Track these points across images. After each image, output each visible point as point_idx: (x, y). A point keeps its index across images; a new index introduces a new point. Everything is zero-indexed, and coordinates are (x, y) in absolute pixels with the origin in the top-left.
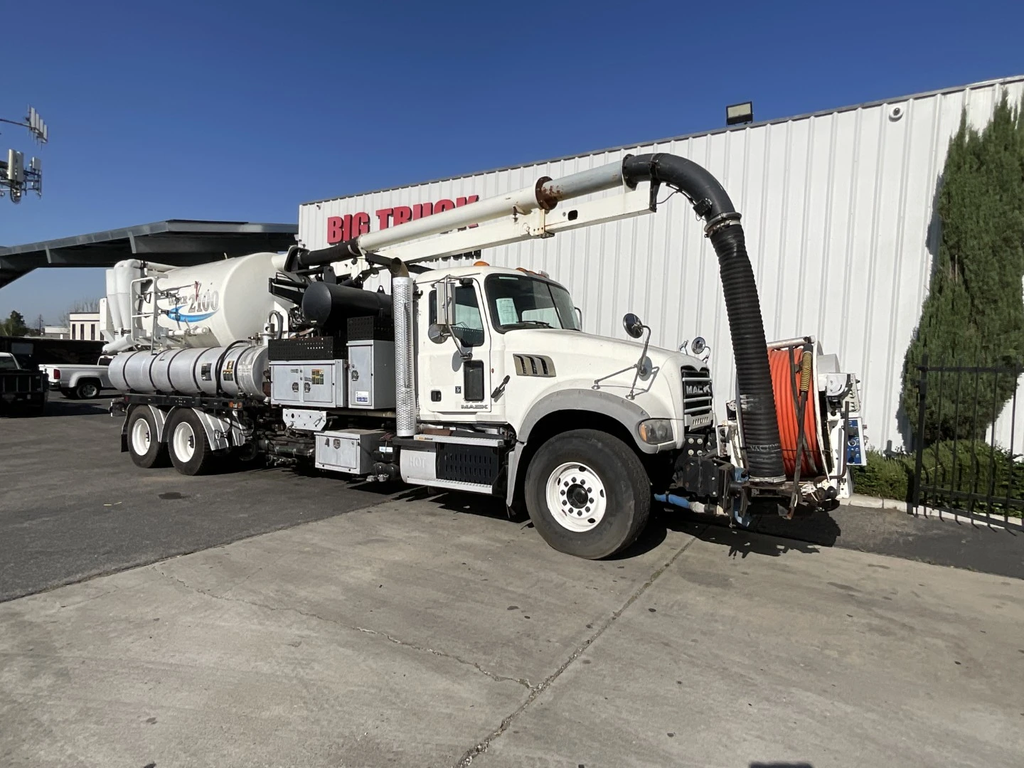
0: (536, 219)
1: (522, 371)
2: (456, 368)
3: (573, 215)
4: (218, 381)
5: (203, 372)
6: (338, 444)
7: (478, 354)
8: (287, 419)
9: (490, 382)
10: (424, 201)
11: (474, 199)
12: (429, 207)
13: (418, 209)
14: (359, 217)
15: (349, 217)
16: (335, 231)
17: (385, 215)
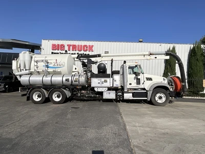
0: (148, 57)
1: (147, 80)
2: (135, 79)
3: (156, 58)
4: (72, 82)
5: (66, 80)
6: (109, 93)
7: (139, 77)
8: (96, 89)
9: (142, 82)
10: (80, 44)
11: (93, 46)
12: (81, 46)
13: (78, 45)
14: (62, 45)
15: (58, 45)
16: (55, 47)
17: (69, 46)
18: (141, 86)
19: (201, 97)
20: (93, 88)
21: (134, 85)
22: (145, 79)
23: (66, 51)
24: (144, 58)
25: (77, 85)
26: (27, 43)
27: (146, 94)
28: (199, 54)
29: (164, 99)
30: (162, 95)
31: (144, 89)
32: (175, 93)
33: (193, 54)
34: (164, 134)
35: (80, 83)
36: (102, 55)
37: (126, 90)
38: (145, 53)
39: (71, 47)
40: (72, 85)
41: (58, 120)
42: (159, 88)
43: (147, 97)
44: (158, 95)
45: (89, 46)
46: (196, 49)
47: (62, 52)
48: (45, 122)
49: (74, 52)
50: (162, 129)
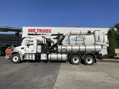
10: (44, 29)
11: (51, 30)
12: (45, 30)
13: (43, 30)
14: (34, 29)
15: (32, 29)
16: (29, 30)
17: (38, 30)
19: (115, 59)
23: (36, 33)
26: (14, 29)
28: (113, 34)
33: (109, 34)
34: (77, 81)
39: (39, 30)
41: (22, 72)
45: (49, 30)
46: (111, 31)
47: (33, 33)
48: (14, 73)
49: (40, 33)
50: (78, 78)
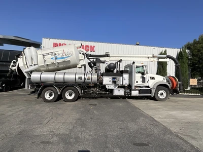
0: (152, 59)
1: (151, 79)
2: (141, 78)
3: (158, 60)
4: (85, 80)
5: (79, 78)
6: (119, 90)
7: (145, 76)
8: (107, 87)
9: (146, 80)
12: (83, 46)
15: (60, 44)
16: (56, 46)
18: (146, 84)
19: (186, 93)
20: (105, 86)
21: (140, 83)
22: (149, 79)
24: (148, 60)
25: (90, 83)
27: (150, 92)
28: (185, 57)
29: (165, 95)
30: (163, 92)
31: (148, 87)
32: (172, 90)
33: (180, 58)
35: (93, 81)
36: (110, 55)
37: (133, 88)
38: (149, 56)
40: (84, 83)
42: (161, 86)
43: (151, 94)
44: (160, 92)
45: (91, 46)
46: (183, 53)
